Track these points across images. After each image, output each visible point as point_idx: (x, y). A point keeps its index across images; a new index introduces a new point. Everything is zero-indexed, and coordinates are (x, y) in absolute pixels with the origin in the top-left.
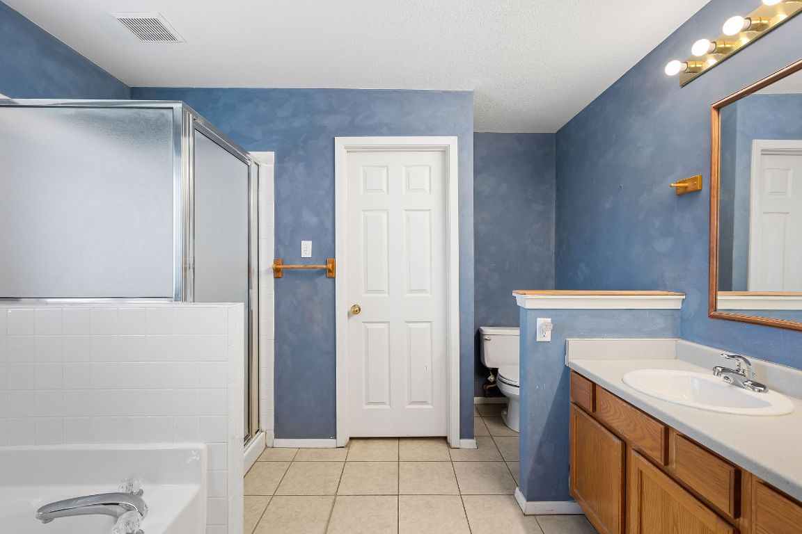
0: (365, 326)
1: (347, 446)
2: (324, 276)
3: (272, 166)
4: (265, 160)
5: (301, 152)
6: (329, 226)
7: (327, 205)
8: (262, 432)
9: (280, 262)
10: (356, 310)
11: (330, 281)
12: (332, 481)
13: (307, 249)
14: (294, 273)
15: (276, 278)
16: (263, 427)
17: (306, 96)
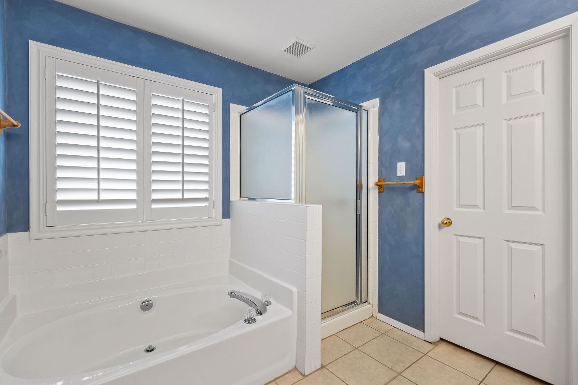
0: (457, 239)
1: (435, 344)
2: (415, 191)
3: (377, 109)
4: (372, 106)
5: (397, 92)
6: (419, 148)
7: (418, 131)
8: (369, 304)
9: (382, 179)
10: (447, 223)
11: (420, 194)
12: (404, 363)
13: (401, 169)
14: (392, 189)
15: (380, 192)
16: (371, 299)
17: (401, 45)
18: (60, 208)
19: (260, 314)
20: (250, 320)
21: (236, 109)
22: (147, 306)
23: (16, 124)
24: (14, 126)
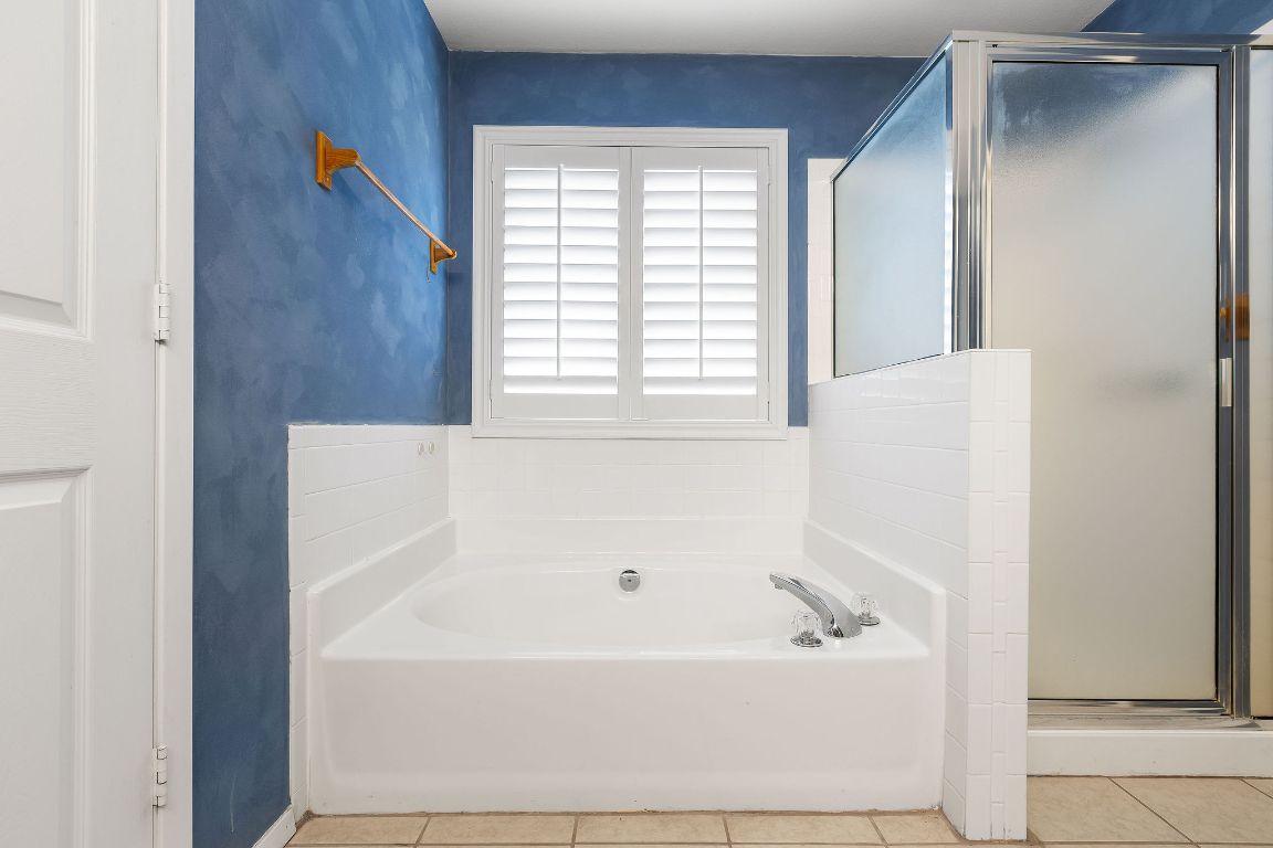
18: (508, 390)
19: (838, 634)
20: (808, 640)
21: (820, 170)
22: (630, 580)
23: (450, 252)
24: (450, 256)
